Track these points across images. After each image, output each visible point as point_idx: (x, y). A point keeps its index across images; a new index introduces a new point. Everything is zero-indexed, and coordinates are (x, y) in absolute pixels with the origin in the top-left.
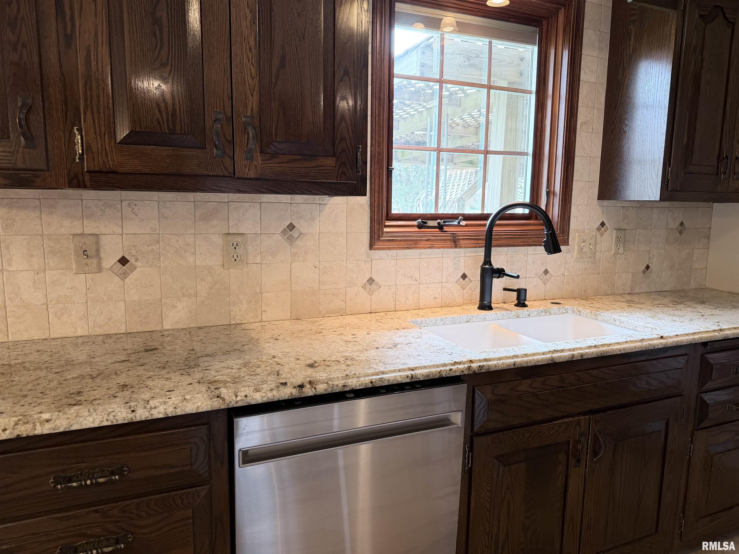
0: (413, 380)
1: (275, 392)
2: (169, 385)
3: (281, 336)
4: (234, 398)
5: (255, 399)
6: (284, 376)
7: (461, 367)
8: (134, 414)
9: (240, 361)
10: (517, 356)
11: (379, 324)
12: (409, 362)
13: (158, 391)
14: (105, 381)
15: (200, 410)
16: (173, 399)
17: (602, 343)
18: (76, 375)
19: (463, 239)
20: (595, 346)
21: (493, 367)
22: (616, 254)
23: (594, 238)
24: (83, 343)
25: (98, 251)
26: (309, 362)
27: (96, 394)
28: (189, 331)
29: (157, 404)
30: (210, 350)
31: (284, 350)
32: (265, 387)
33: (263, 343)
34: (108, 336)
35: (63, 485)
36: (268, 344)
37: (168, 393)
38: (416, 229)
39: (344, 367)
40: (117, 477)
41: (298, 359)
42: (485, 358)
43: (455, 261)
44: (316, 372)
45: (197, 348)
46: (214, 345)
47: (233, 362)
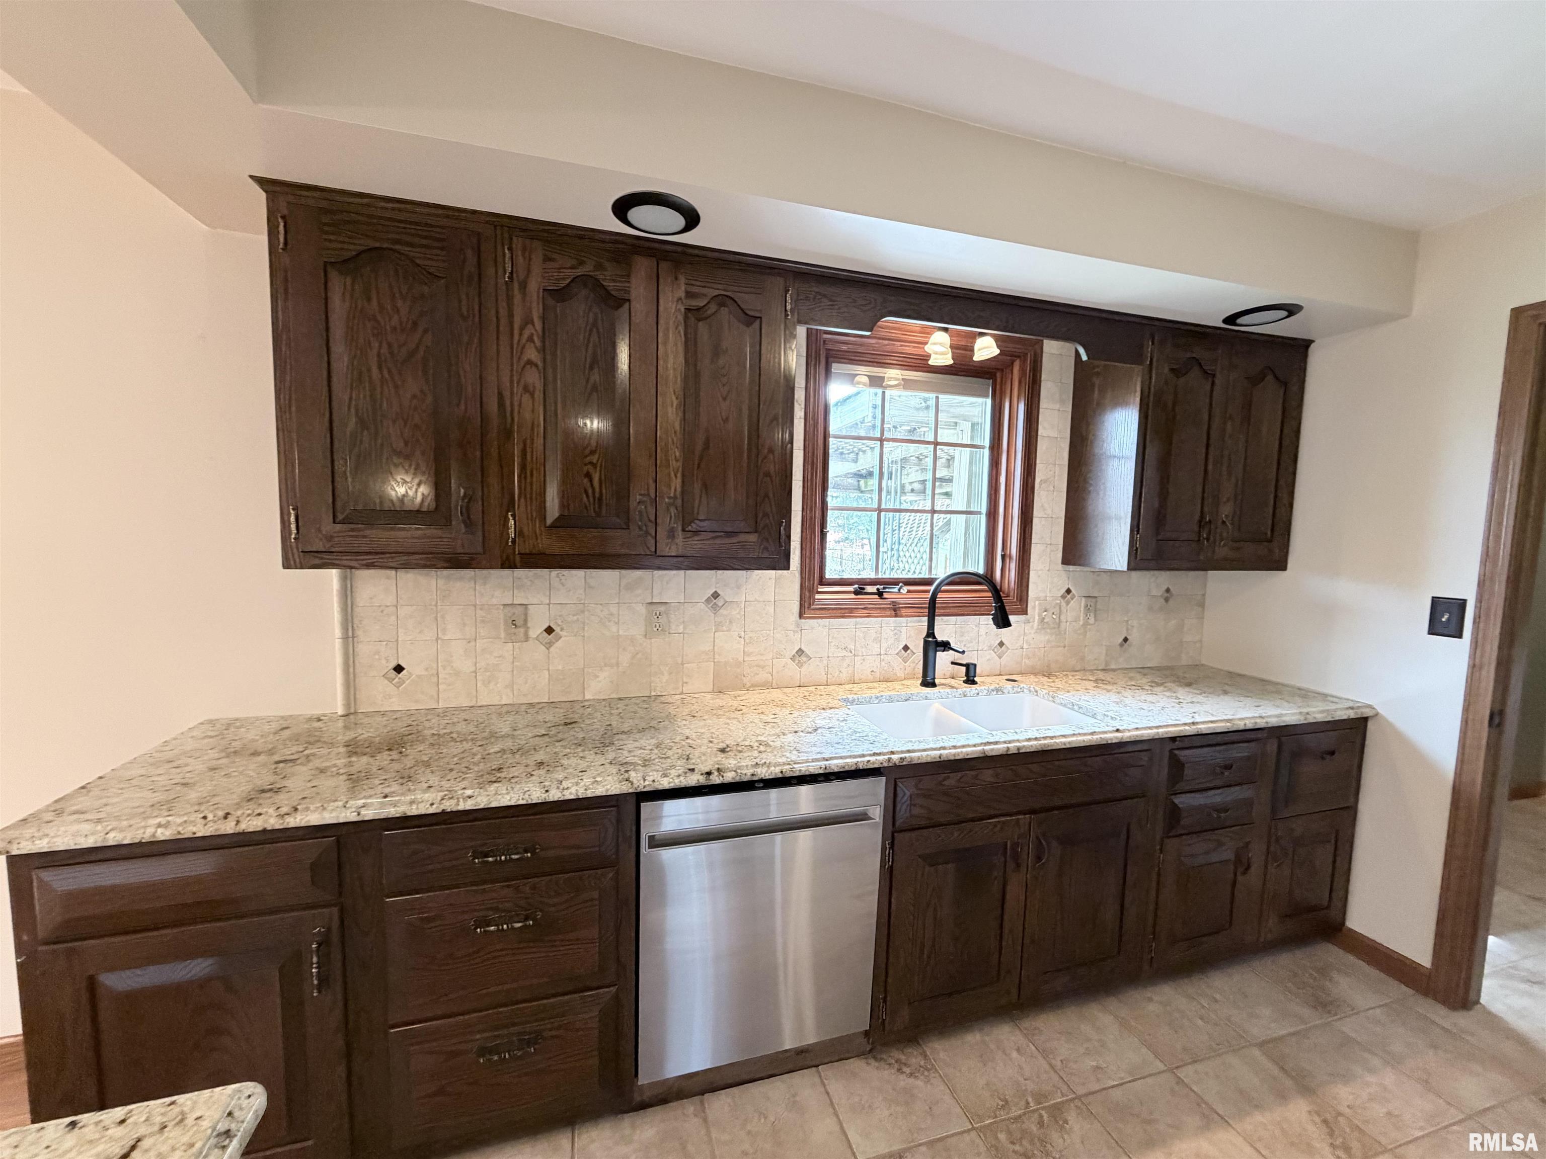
0: (827, 771)
1: (682, 778)
2: (583, 765)
3: (700, 712)
4: (642, 782)
5: (662, 785)
6: (693, 761)
7: (881, 758)
8: (547, 794)
9: (654, 741)
10: (944, 748)
11: (806, 701)
12: (825, 751)
13: (571, 770)
14: (524, 757)
15: (610, 793)
16: (585, 780)
17: (1045, 735)
18: (498, 749)
19: (905, 607)
20: (1036, 739)
21: (916, 759)
22: (1086, 624)
23: (1058, 608)
24: (508, 712)
25: (526, 621)
26: (722, 746)
27: (514, 772)
28: (609, 703)
29: (570, 785)
30: (626, 727)
31: (699, 730)
32: (673, 772)
33: (679, 720)
34: (531, 705)
35: (480, 860)
36: (684, 722)
37: (581, 774)
38: (853, 596)
39: (756, 754)
40: (529, 855)
41: (711, 742)
42: (908, 749)
43: (896, 631)
44: (727, 758)
45: (614, 723)
46: (630, 721)
47: (647, 742)
